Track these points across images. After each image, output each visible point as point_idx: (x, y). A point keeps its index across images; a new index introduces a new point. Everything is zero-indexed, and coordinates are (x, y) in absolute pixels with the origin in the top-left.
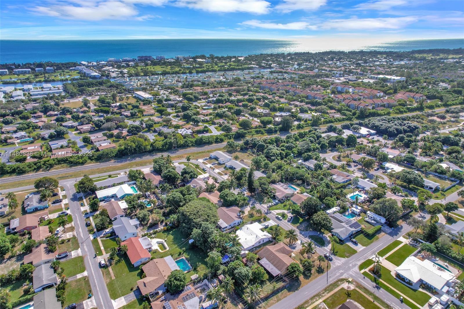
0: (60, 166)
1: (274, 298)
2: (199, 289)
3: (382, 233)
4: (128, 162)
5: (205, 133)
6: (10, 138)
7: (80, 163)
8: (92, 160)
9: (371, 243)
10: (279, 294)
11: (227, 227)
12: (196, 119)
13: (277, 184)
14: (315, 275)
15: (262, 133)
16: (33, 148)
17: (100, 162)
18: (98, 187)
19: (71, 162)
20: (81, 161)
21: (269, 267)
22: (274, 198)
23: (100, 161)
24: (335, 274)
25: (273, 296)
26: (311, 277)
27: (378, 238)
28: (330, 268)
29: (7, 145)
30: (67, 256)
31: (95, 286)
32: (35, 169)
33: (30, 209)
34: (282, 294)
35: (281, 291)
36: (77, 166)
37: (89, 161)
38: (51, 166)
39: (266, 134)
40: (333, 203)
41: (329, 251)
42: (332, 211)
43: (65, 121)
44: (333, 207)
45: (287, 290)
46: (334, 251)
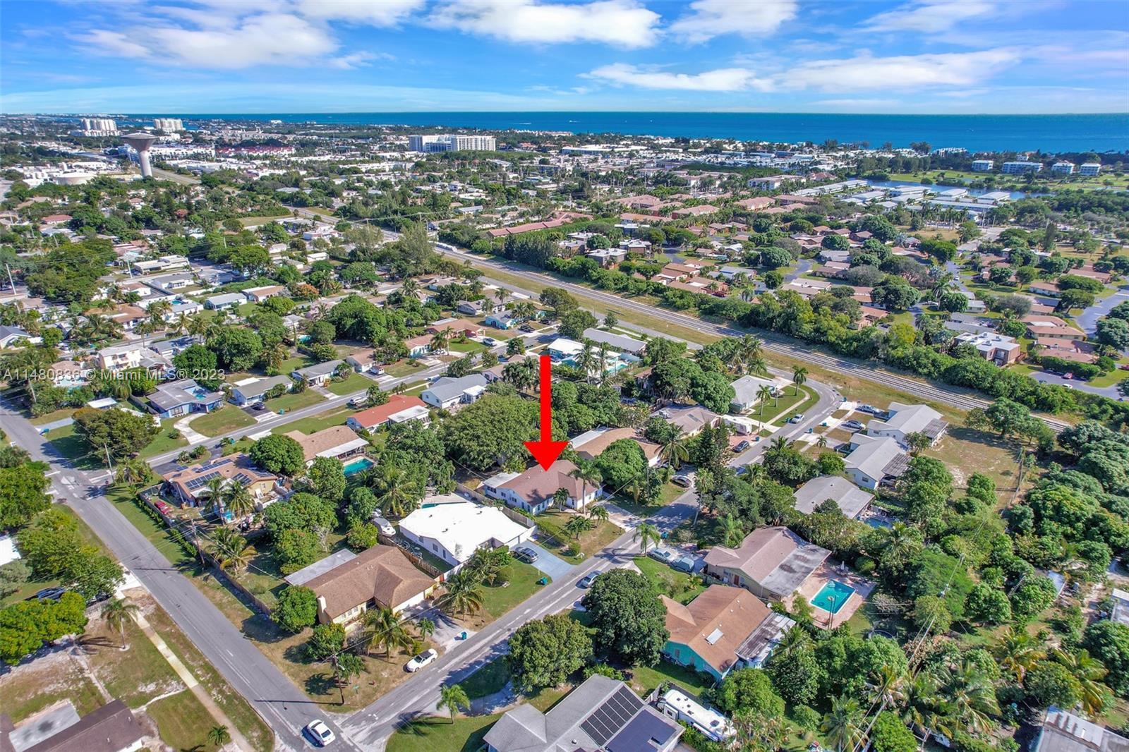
0: (650, 298)
5: (1069, 376)
6: (707, 247)
7: (675, 306)
8: (699, 309)
11: (495, 490)
13: (811, 546)
14: (302, 674)
16: (692, 266)
21: (320, 567)
23: (708, 317)
25: (236, 596)
29: (691, 256)
30: (376, 374)
32: (620, 288)
33: (489, 320)
37: (693, 309)
38: (640, 293)
40: (739, 704)
41: (426, 711)
42: (685, 711)
43: (834, 249)
44: (721, 710)
45: (252, 617)
46: (421, 723)
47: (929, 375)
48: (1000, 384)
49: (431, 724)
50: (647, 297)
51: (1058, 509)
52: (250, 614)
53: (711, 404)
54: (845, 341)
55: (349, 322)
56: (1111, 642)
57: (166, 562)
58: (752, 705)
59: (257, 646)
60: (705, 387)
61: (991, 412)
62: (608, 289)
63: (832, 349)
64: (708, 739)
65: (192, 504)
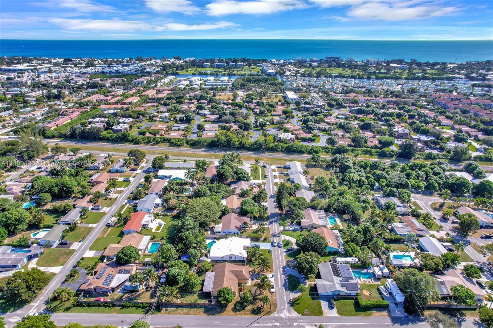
0: (163, 144)
1: (186, 310)
2: (142, 271)
3: (385, 313)
4: (213, 153)
5: (310, 141)
6: (156, 116)
7: (177, 145)
8: (188, 144)
9: (354, 315)
10: (193, 310)
11: (220, 232)
12: (310, 126)
13: (318, 210)
14: (247, 313)
15: (372, 155)
16: (162, 126)
17: (192, 148)
18: (166, 166)
19: (172, 143)
20: (179, 143)
21: (208, 282)
22: (299, 224)
23: (194, 147)
24: (267, 323)
25: (187, 308)
26: (240, 312)
27: (370, 315)
28: (269, 315)
29: (152, 121)
30: (98, 209)
31: (91, 236)
32: (146, 142)
33: (113, 170)
34: (196, 311)
35: (198, 308)
36: (174, 147)
37: (186, 145)
38: (157, 143)
39: (376, 156)
40: (354, 252)
41: (291, 298)
42: (344, 260)
43: (203, 109)
44: (351, 256)
45: (204, 310)
46: (295, 301)
47: (282, 151)
48: (303, 149)
49: (298, 300)
50: (161, 144)
51: (353, 180)
52: (203, 309)
53: (245, 179)
54: (251, 145)
55: (56, 189)
56: (391, 206)
57: (142, 315)
58: (357, 251)
59: (221, 315)
60: (242, 173)
61: (313, 158)
62: (141, 144)
63: (248, 149)
64: (355, 264)
65: (111, 292)
